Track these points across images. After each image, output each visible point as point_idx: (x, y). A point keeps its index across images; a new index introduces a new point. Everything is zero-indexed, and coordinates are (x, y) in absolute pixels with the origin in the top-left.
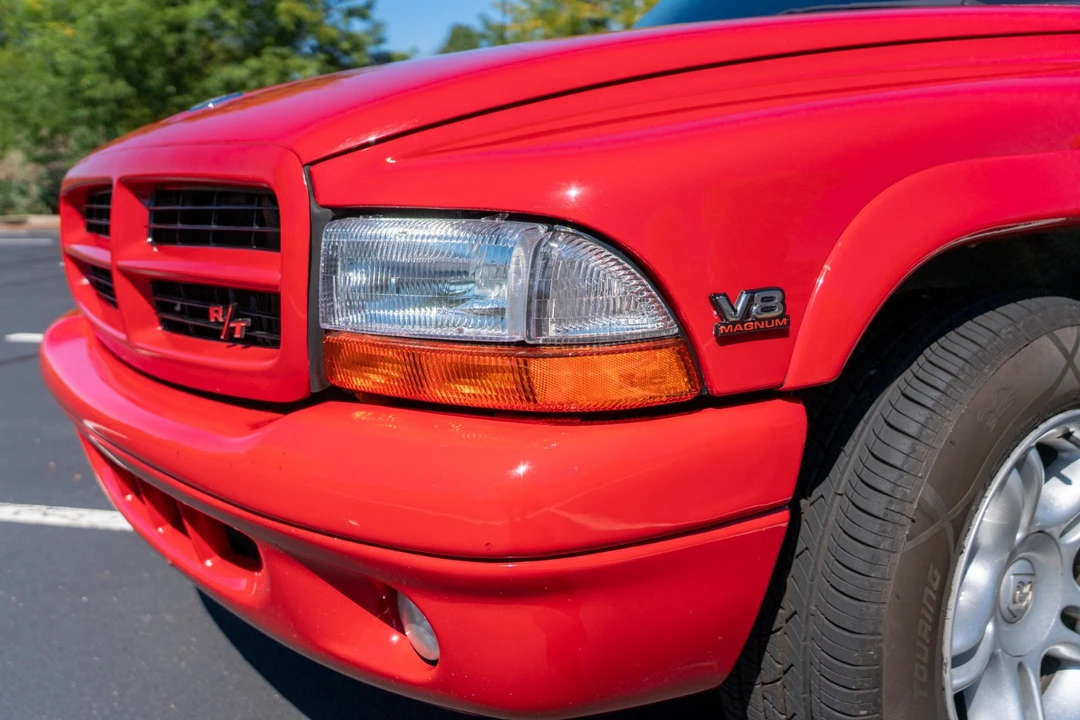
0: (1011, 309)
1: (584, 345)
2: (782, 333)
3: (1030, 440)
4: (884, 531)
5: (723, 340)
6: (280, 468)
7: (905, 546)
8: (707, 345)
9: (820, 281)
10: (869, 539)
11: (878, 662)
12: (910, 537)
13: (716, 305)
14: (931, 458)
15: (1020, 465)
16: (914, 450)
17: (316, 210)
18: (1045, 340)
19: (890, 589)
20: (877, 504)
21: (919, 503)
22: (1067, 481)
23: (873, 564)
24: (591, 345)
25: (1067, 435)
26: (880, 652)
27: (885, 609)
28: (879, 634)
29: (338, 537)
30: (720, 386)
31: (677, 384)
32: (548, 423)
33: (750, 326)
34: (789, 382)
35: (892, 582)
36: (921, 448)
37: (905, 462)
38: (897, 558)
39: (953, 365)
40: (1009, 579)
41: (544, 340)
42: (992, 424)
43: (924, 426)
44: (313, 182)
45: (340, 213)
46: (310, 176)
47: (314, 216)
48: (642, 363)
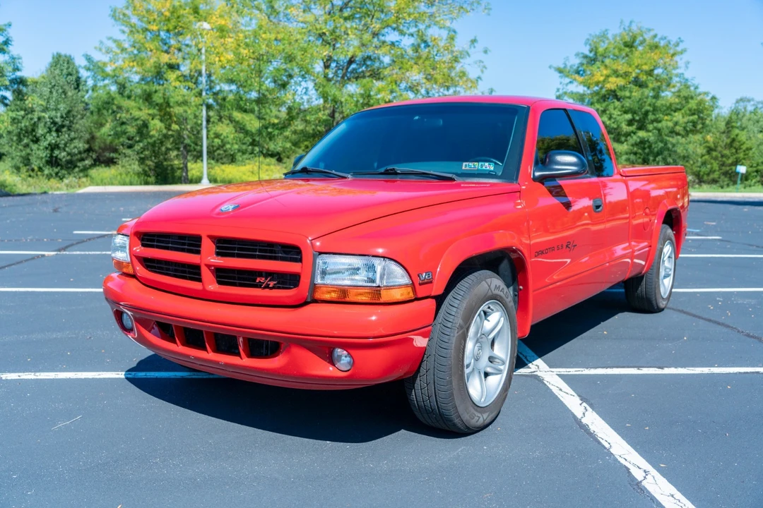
0: (476, 274)
2: (431, 282)
3: (481, 309)
4: (451, 331)
5: (420, 284)
7: (456, 335)
8: (417, 286)
9: (438, 270)
10: (447, 334)
13: (419, 276)
14: (461, 312)
15: (479, 315)
16: (457, 311)
17: (315, 252)
18: (484, 282)
19: (453, 345)
20: (449, 325)
21: (459, 324)
22: (489, 321)
24: (393, 286)
25: (489, 308)
26: (451, 363)
27: (452, 352)
28: (451, 359)
30: (420, 295)
31: (412, 295)
33: (426, 281)
34: (433, 294)
36: (459, 310)
37: (455, 314)
38: (455, 338)
39: (464, 289)
40: (476, 348)
41: (383, 286)
42: (474, 304)
43: (458, 305)
44: (313, 245)
45: (321, 253)
46: (312, 243)
47: (314, 254)
48: (404, 291)
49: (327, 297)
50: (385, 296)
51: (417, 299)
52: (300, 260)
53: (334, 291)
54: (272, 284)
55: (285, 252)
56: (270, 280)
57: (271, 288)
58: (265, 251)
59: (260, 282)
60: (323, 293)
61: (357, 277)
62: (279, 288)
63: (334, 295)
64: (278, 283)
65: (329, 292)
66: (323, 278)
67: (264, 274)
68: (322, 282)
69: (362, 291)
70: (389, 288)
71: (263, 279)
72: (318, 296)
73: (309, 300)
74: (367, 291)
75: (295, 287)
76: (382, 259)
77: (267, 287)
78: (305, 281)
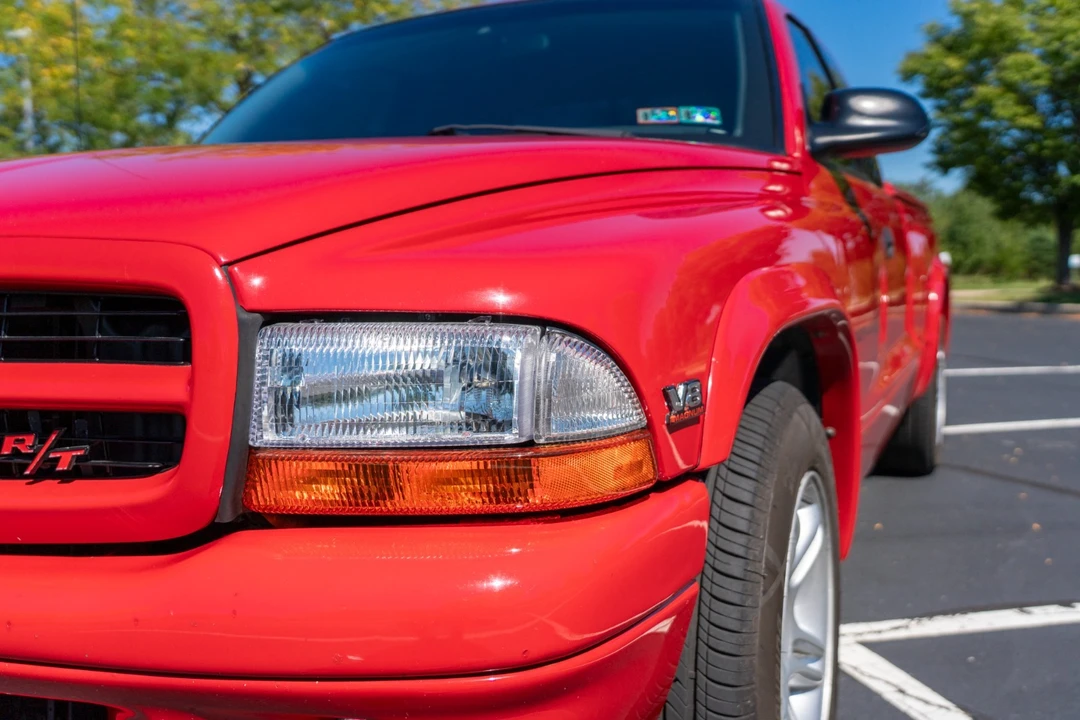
1: (579, 441)
4: (746, 591)
5: (671, 428)
6: (234, 612)
7: (763, 601)
8: (662, 433)
10: (735, 599)
11: (754, 709)
12: (764, 592)
13: (667, 397)
14: (765, 521)
16: (752, 514)
17: (245, 316)
19: (756, 641)
20: (735, 567)
21: (766, 564)
23: (741, 620)
24: (585, 441)
26: (754, 700)
27: (756, 660)
28: (752, 684)
29: (320, 680)
31: (647, 472)
32: (539, 522)
33: (686, 413)
34: (701, 463)
35: (758, 634)
37: (750, 528)
38: (759, 613)
41: (547, 439)
43: (755, 494)
44: (235, 284)
45: (272, 318)
46: (230, 277)
47: (241, 324)
48: (622, 456)
49: (302, 497)
50: (552, 483)
51: (661, 486)
52: (186, 355)
53: (327, 474)
54: (66, 459)
55: (118, 325)
56: (59, 444)
57: (66, 477)
58: (44, 325)
59: (16, 453)
60: (290, 485)
61: (429, 413)
62: (99, 473)
63: (328, 492)
64: (95, 453)
65: (313, 479)
66: (284, 422)
67: (33, 419)
68: (283, 438)
69: (449, 466)
70: (568, 448)
71: (30, 440)
72: (266, 495)
73: (227, 517)
74: (466, 465)
75: (166, 467)
76: (538, 330)
77: (47, 472)
78: (206, 438)
